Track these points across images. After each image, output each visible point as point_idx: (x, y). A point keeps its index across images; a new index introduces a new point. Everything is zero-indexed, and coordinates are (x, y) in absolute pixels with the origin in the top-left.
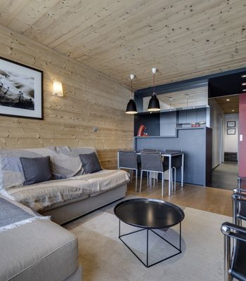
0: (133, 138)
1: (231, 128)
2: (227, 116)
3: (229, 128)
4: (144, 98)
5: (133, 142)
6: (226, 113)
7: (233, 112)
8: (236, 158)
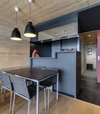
0: (29, 58)
1: (90, 52)
2: (88, 46)
3: (89, 52)
4: (39, 33)
5: (29, 61)
6: (87, 44)
7: (91, 44)
8: (92, 67)
